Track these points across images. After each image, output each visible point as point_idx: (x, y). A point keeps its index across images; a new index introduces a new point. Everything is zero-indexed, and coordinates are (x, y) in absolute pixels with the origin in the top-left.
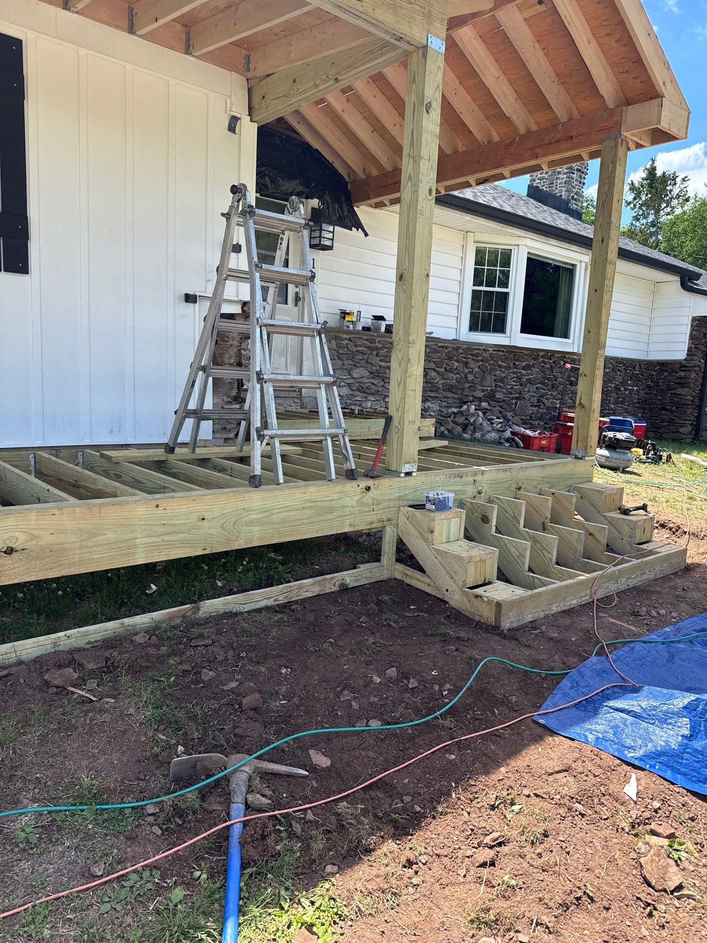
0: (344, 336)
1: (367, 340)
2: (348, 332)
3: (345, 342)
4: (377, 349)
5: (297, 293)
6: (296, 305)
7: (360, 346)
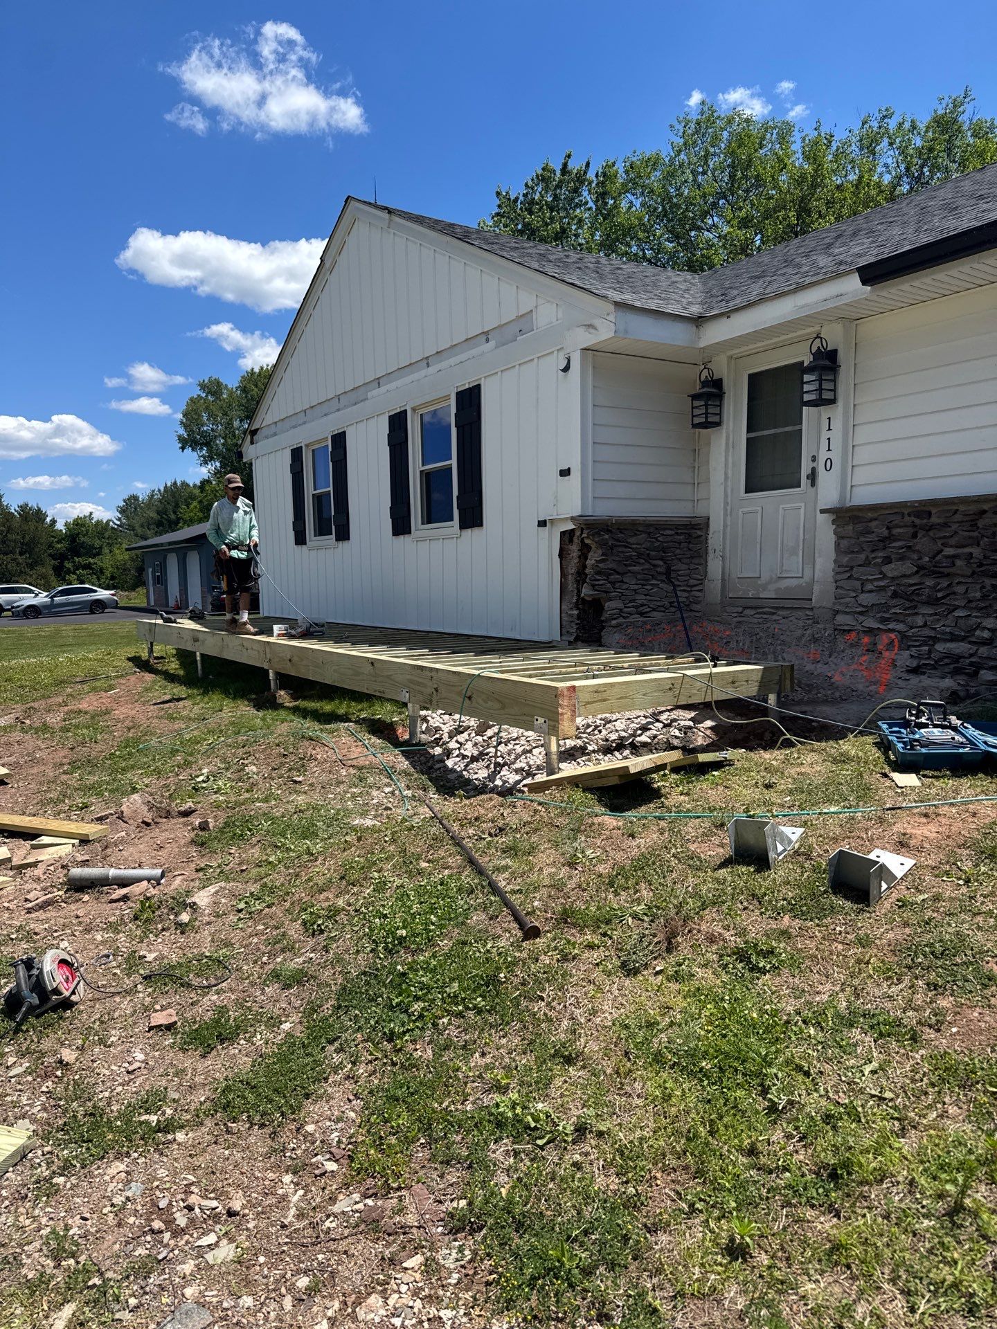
0: (869, 515)
3: (874, 524)
4: (932, 526)
5: (813, 469)
6: (812, 485)
7: (896, 526)
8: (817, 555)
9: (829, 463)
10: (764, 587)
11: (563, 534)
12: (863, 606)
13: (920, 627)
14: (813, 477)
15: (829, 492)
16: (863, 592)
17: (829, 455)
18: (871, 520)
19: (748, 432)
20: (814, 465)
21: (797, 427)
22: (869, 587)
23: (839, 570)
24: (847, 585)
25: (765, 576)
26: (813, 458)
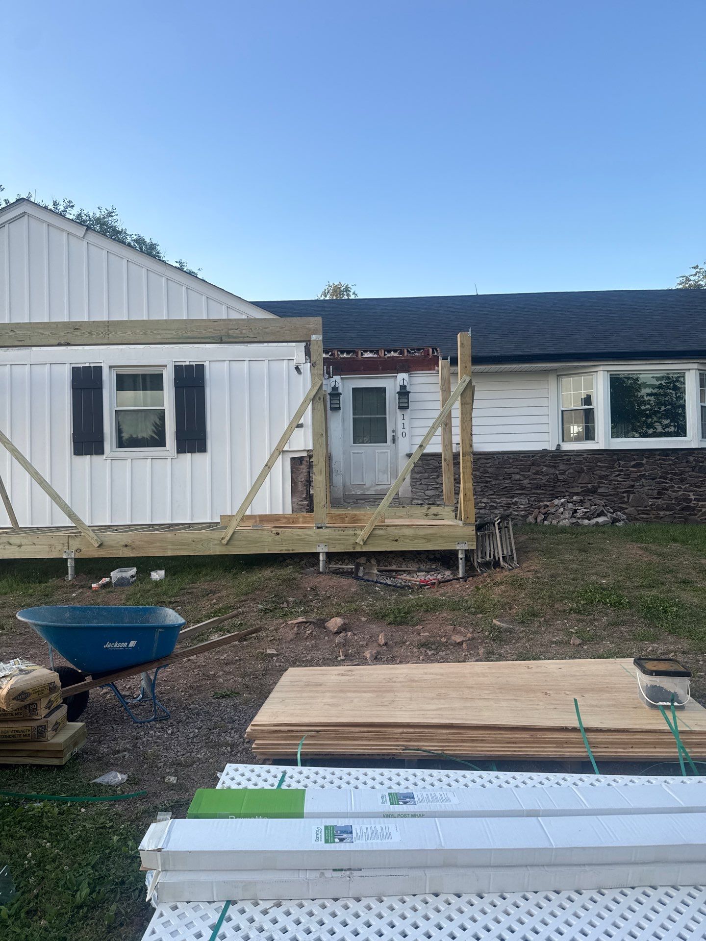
5: (393, 436)
6: (394, 443)
9: (404, 434)
10: (368, 489)
11: (292, 459)
12: (427, 496)
14: (394, 440)
15: (405, 446)
16: (427, 490)
17: (404, 430)
18: (431, 459)
19: (353, 414)
20: (394, 434)
21: (384, 416)
22: (431, 488)
23: (414, 480)
24: (420, 487)
25: (368, 484)
26: (393, 431)
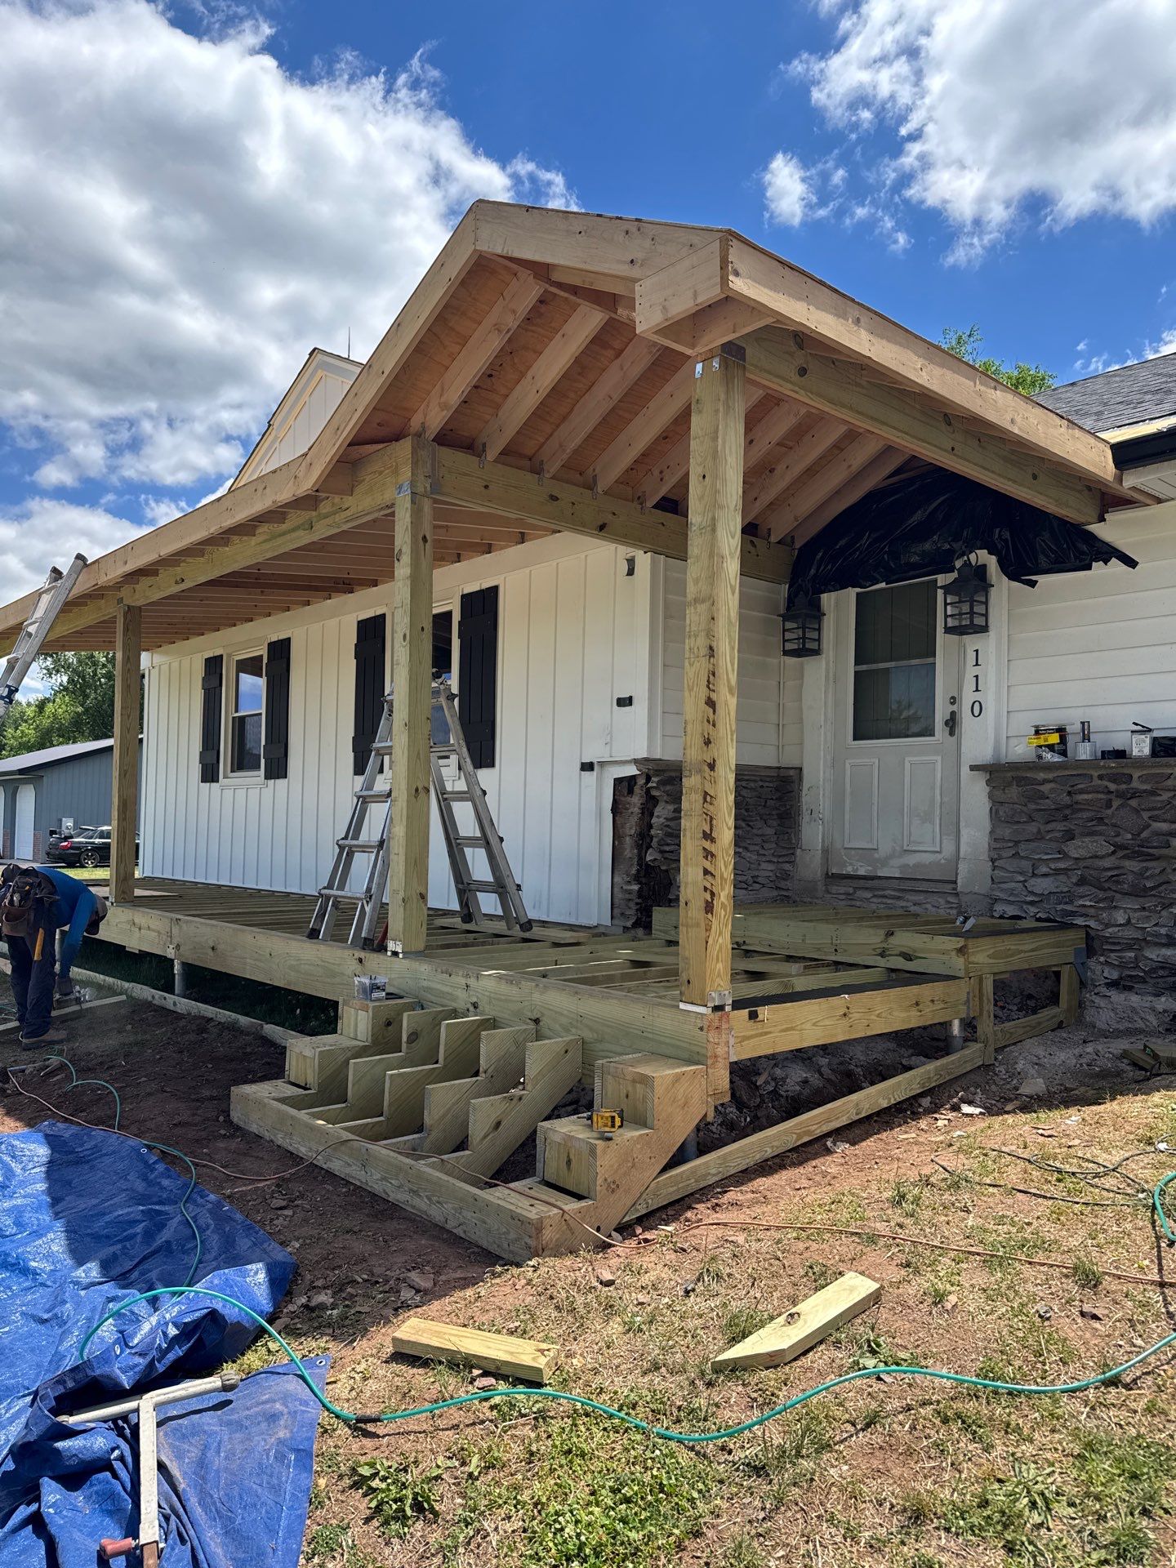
0: (1042, 776)
1: (1101, 777)
2: (1050, 767)
3: (1046, 788)
4: (1135, 794)
5: (953, 714)
6: (952, 733)
7: (1082, 792)
8: (962, 824)
9: (977, 706)
10: (884, 862)
11: (618, 782)
12: (1032, 893)
13: (1120, 925)
14: (952, 723)
15: (977, 743)
16: (1034, 875)
17: (977, 696)
18: (1045, 781)
19: (856, 663)
20: (955, 708)
21: (930, 660)
22: (1044, 869)
23: (997, 845)
24: (1012, 865)
25: (885, 848)
26: (953, 701)
